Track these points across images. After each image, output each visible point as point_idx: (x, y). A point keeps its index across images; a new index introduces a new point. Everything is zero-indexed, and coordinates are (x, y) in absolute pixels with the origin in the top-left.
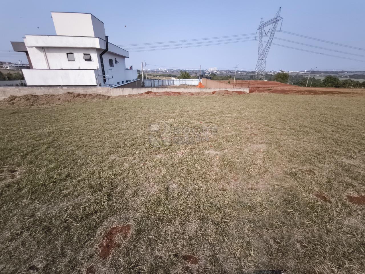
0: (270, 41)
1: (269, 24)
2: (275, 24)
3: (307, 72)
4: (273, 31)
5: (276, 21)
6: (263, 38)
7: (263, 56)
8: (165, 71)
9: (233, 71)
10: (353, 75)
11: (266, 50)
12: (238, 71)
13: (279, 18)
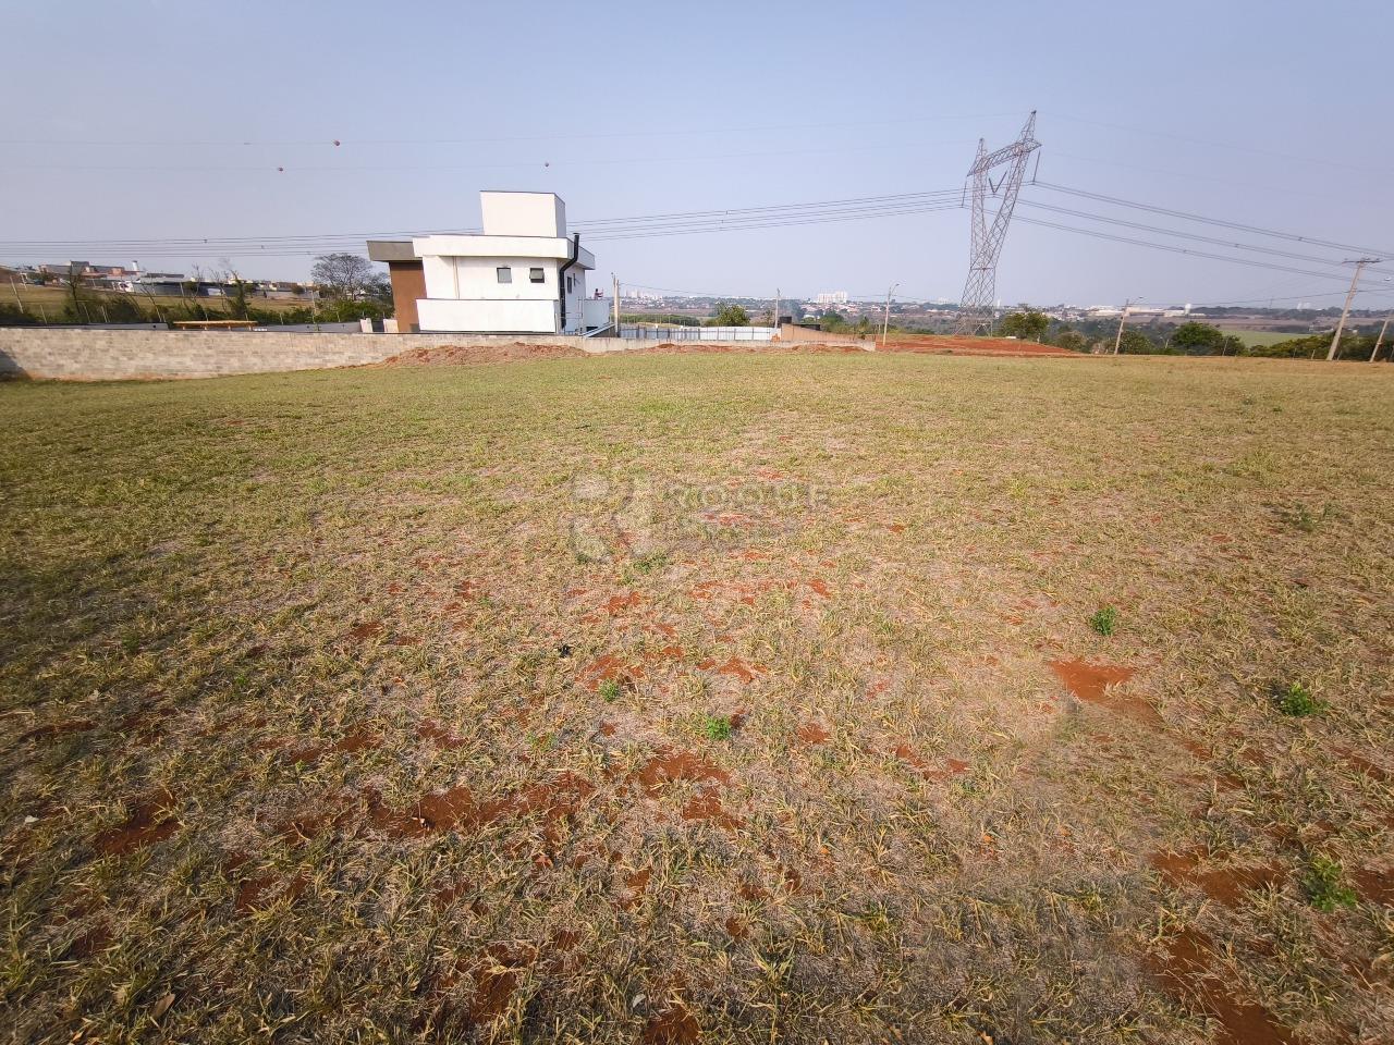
0: (1006, 211)
1: (1002, 161)
2: (1020, 162)
3: (1192, 311)
4: (1015, 183)
5: (1021, 151)
6: (986, 201)
7: (985, 260)
8: (654, 302)
9: (909, 304)
10: (1371, 324)
11: (993, 240)
12: (928, 303)
13: (1030, 145)
